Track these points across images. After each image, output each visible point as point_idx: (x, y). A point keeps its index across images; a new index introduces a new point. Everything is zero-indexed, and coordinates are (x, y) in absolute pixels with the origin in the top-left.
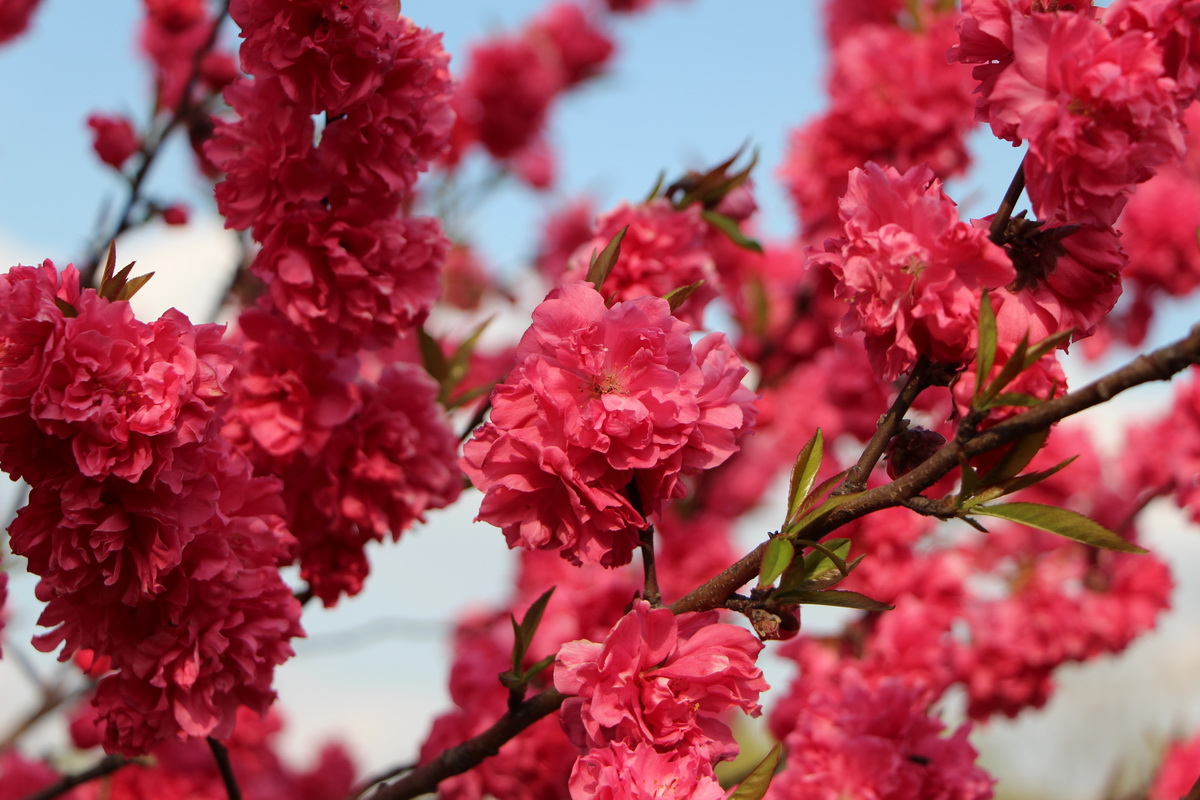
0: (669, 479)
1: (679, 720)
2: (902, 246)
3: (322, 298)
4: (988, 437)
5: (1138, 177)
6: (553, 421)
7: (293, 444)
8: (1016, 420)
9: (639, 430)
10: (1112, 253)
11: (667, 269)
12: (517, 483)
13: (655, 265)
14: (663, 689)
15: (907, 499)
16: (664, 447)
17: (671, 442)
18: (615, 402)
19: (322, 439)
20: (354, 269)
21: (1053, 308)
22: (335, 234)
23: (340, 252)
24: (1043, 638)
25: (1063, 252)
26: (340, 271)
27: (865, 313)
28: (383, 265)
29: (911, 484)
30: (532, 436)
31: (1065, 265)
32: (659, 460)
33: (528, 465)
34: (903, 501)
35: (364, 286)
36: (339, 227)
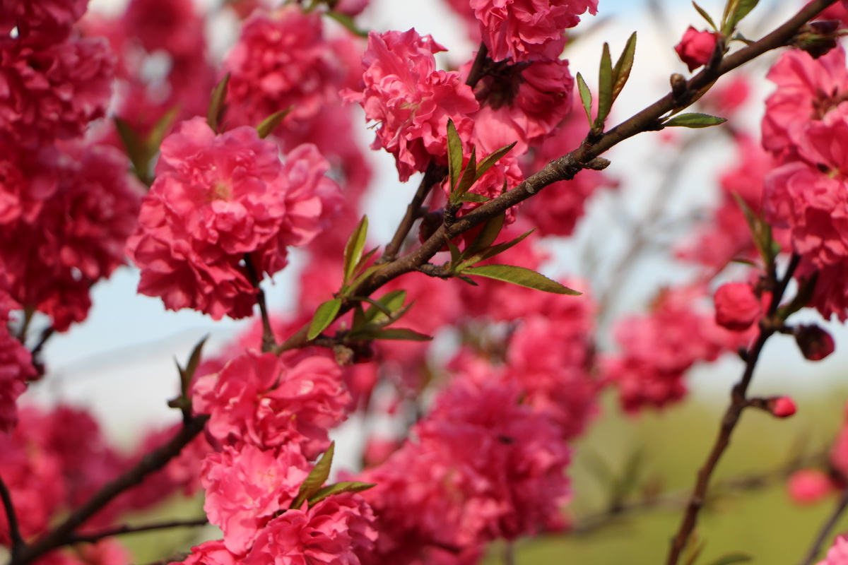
0: (269, 257)
1: (281, 428)
2: (395, 92)
3: (18, 105)
4: (464, 222)
5: (568, 25)
6: (179, 224)
7: (15, 214)
8: (480, 209)
9: (239, 225)
10: (557, 79)
11: (293, 60)
12: (161, 267)
13: (283, 58)
14: (265, 408)
15: (419, 266)
16: (263, 235)
17: (267, 230)
18: (220, 207)
19: (37, 209)
20: (39, 83)
21: (521, 121)
22: (22, 58)
23: (27, 71)
24: (676, 348)
25: (523, 80)
26: (30, 85)
27: (382, 136)
28: (64, 77)
29: (420, 256)
30: (166, 234)
31: (525, 91)
32: (259, 245)
33: (164, 254)
34: (417, 268)
35: (50, 94)
36: (25, 52)
